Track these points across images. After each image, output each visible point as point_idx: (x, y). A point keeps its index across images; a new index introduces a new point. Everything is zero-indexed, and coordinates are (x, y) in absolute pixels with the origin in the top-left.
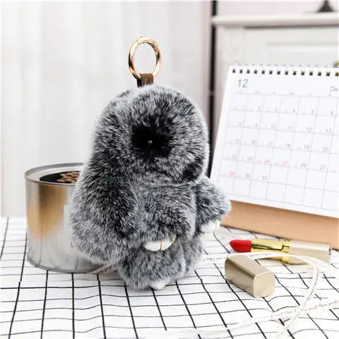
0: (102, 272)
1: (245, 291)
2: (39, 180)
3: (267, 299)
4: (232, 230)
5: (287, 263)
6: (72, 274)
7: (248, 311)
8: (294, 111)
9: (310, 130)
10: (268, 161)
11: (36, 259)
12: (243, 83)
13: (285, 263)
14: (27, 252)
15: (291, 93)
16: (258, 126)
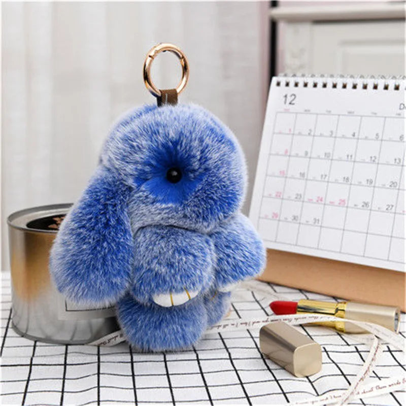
0: (104, 343)
1: (283, 368)
2: (26, 227)
3: (312, 379)
4: (276, 288)
5: (343, 331)
6: (67, 345)
7: (284, 394)
8: (354, 135)
9: (373, 160)
10: (321, 200)
11: (22, 327)
12: (289, 99)
13: (340, 332)
14: (12, 317)
15: (350, 113)
16: (309, 155)
